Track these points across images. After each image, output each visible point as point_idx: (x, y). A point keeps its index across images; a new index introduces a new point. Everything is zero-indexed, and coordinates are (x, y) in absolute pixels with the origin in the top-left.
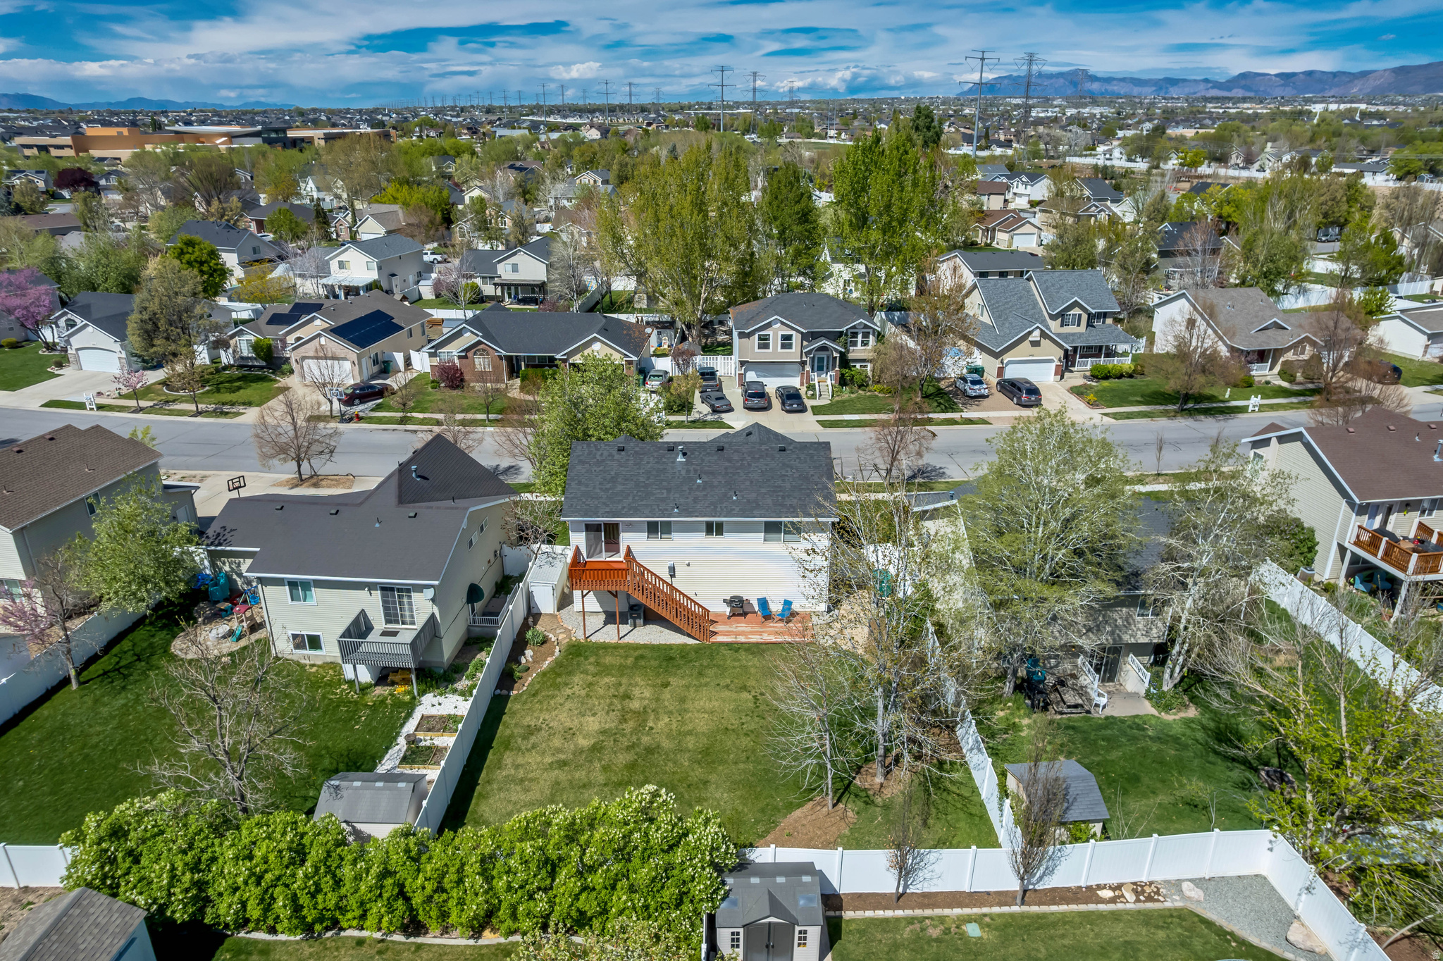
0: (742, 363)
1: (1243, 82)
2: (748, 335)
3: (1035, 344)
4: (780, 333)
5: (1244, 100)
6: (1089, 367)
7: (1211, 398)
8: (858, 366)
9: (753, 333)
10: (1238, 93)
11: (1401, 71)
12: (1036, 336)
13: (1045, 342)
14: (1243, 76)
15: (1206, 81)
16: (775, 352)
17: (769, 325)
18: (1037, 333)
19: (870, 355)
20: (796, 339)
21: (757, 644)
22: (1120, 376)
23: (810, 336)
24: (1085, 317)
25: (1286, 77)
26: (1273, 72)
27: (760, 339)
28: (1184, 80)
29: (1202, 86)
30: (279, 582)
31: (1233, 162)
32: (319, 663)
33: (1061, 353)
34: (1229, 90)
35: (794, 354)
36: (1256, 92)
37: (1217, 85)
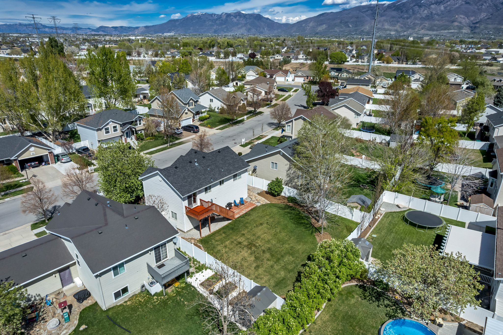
0: (99, 141)
1: (102, 29)
2: (100, 130)
3: (186, 113)
4: (112, 126)
5: (106, 35)
6: (198, 118)
7: (233, 120)
8: (139, 132)
9: (103, 128)
10: (101, 33)
11: (146, 27)
12: (186, 111)
13: (189, 112)
14: (101, 27)
15: (89, 28)
16: (112, 134)
17: (108, 124)
18: (187, 110)
19: (144, 127)
20: (118, 127)
21: (246, 213)
22: (206, 119)
23: (123, 125)
24: (193, 103)
25: (115, 28)
26: (110, 26)
27: (105, 130)
28: (82, 28)
29: (88, 30)
30: (109, 270)
31: (134, 55)
32: (127, 300)
33: (193, 115)
34: (98, 32)
35: (119, 133)
36: (107, 33)
37: (93, 30)
